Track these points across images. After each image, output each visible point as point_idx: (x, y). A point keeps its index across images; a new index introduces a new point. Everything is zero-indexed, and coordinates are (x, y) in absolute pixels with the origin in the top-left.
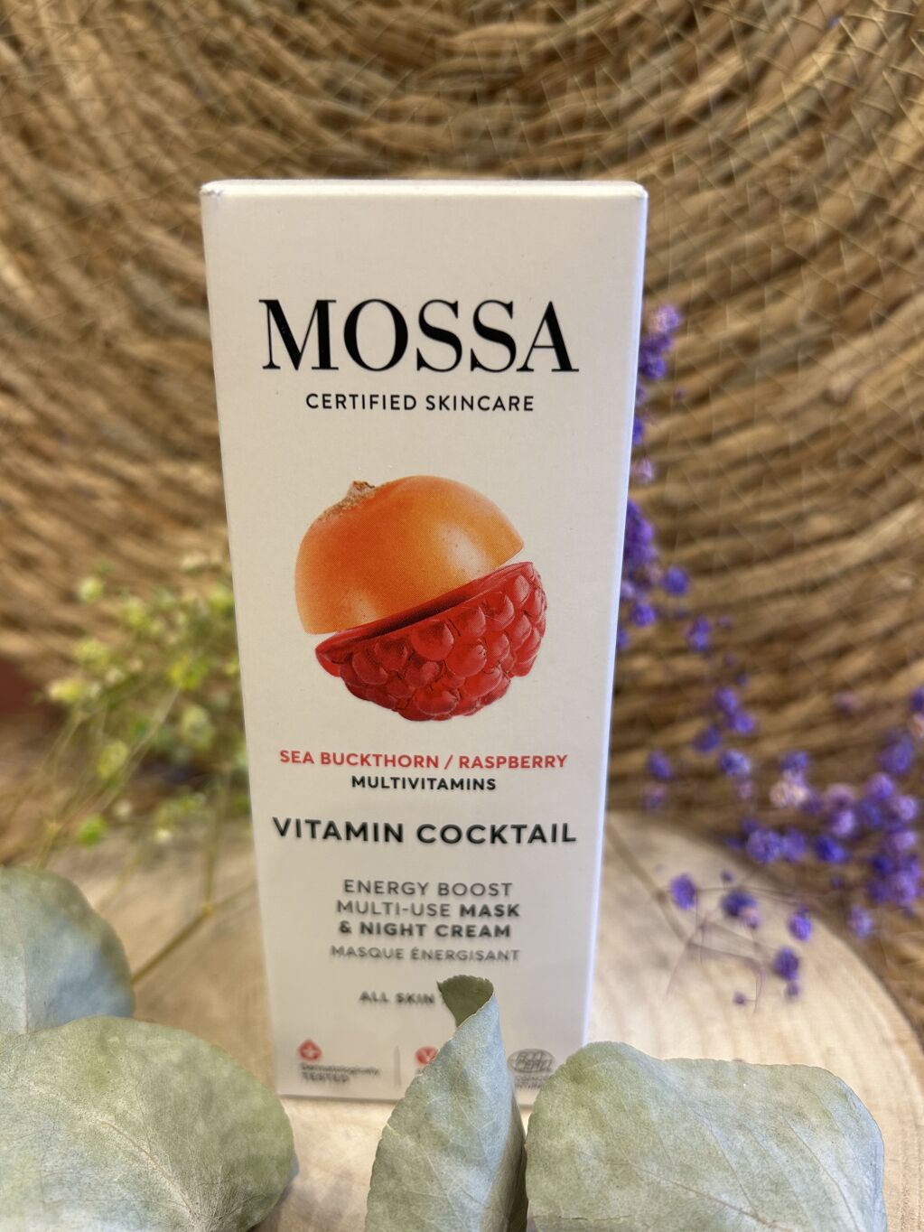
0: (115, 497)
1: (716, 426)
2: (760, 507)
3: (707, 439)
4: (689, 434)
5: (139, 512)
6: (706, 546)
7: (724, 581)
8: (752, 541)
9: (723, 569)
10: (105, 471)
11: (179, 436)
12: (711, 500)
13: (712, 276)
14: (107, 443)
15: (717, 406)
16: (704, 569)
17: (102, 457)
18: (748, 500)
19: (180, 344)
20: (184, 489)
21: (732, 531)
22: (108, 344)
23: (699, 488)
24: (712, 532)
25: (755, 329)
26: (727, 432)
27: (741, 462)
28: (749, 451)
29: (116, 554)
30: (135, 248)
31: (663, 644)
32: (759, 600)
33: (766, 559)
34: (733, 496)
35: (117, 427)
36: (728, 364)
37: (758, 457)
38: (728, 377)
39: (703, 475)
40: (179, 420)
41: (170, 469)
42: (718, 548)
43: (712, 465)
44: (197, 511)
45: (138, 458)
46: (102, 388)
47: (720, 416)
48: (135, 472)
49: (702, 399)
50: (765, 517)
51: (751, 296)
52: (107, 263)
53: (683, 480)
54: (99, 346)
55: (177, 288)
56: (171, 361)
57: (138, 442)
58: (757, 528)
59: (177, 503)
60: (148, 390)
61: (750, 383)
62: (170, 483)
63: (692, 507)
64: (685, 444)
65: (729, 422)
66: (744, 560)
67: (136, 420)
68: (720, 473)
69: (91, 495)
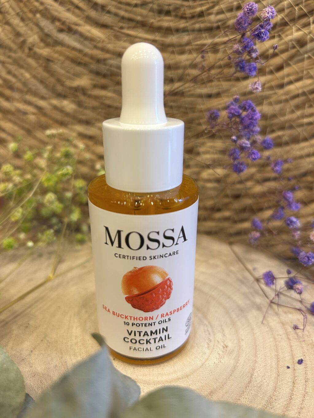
0: (34, 114)
1: (286, 80)
2: (304, 116)
3: (281, 86)
4: (273, 83)
5: (43, 119)
6: (280, 133)
7: (287, 148)
8: (300, 131)
9: (287, 144)
10: (29, 103)
11: (59, 88)
12: (282, 113)
13: (287, 11)
14: (30, 91)
15: (286, 71)
16: (279, 144)
17: (29, 97)
18: (299, 113)
19: (59, 48)
20: (61, 110)
21: (291, 127)
22: (30, 49)
23: (277, 107)
24: (282, 128)
25: (306, 35)
26: (290, 83)
27: (297, 96)
28: (300, 91)
29: (35, 138)
30: (41, 8)
31: (259, 176)
32: (301, 157)
33: (305, 139)
34: (292, 112)
35: (35, 84)
36: (293, 51)
37: (304, 94)
38: (292, 57)
39: (279, 102)
40: (59, 81)
41: (55, 102)
42: (285, 134)
43: (283, 98)
44: (66, 119)
45: (43, 98)
46: (28, 68)
47: (288, 75)
48: (42, 103)
49: (280, 68)
50: (306, 120)
51: (304, 20)
52: (30, 15)
53: (270, 104)
54: (27, 51)
55: (58, 24)
56: (56, 56)
57: (43, 91)
58: (302, 125)
59: (58, 116)
60: (47, 69)
61: (303, 60)
62: (55, 108)
63: (274, 116)
64: (271, 88)
65: (292, 78)
66: (295, 140)
67: (42, 82)
68: (287, 101)
69: (25, 113)
